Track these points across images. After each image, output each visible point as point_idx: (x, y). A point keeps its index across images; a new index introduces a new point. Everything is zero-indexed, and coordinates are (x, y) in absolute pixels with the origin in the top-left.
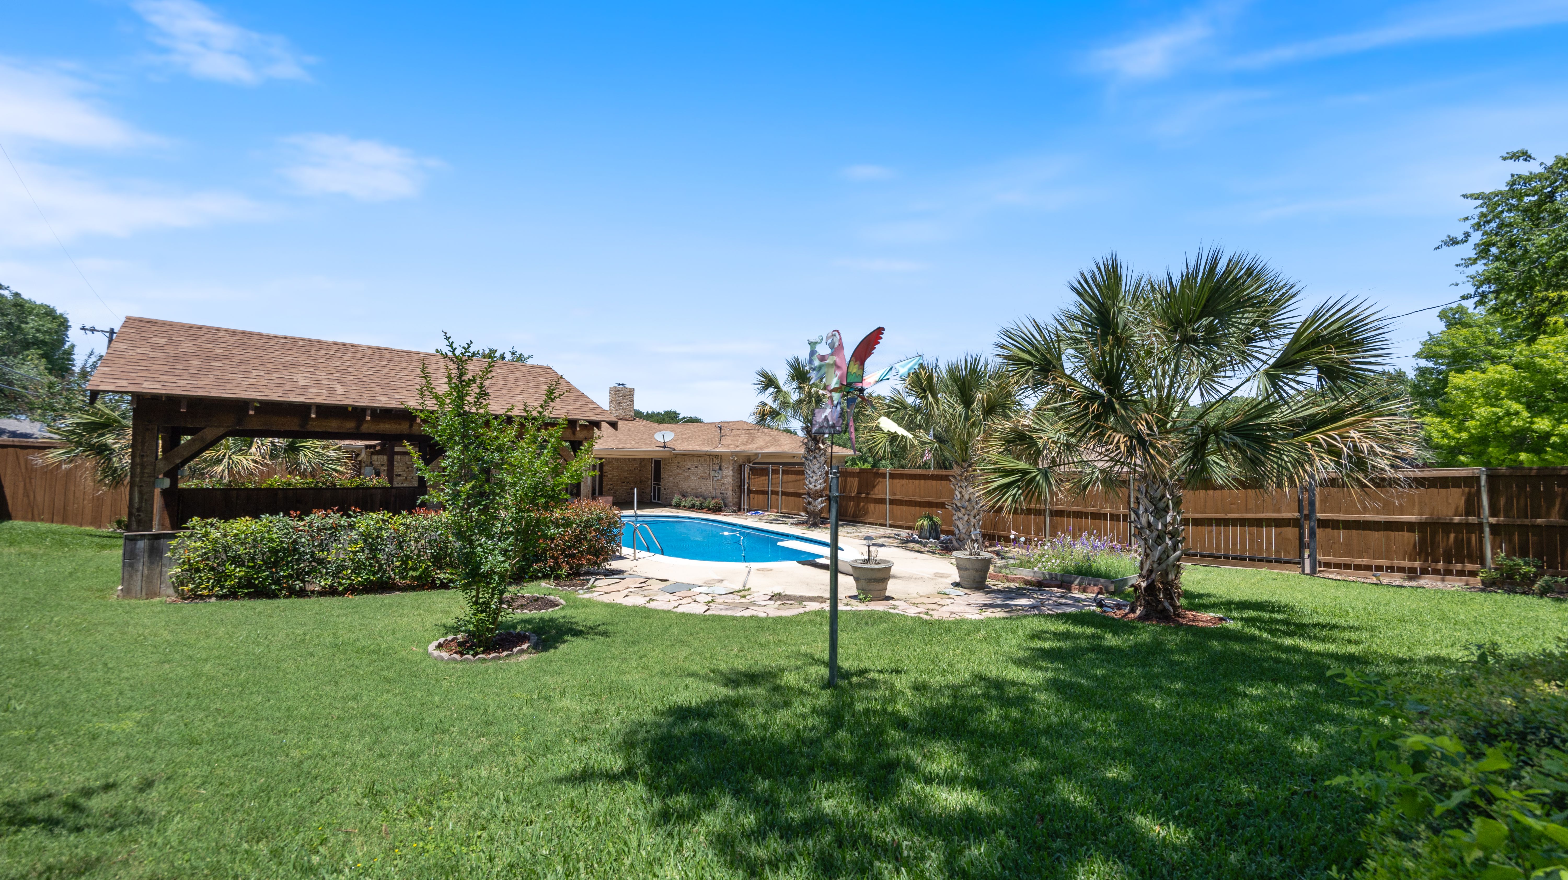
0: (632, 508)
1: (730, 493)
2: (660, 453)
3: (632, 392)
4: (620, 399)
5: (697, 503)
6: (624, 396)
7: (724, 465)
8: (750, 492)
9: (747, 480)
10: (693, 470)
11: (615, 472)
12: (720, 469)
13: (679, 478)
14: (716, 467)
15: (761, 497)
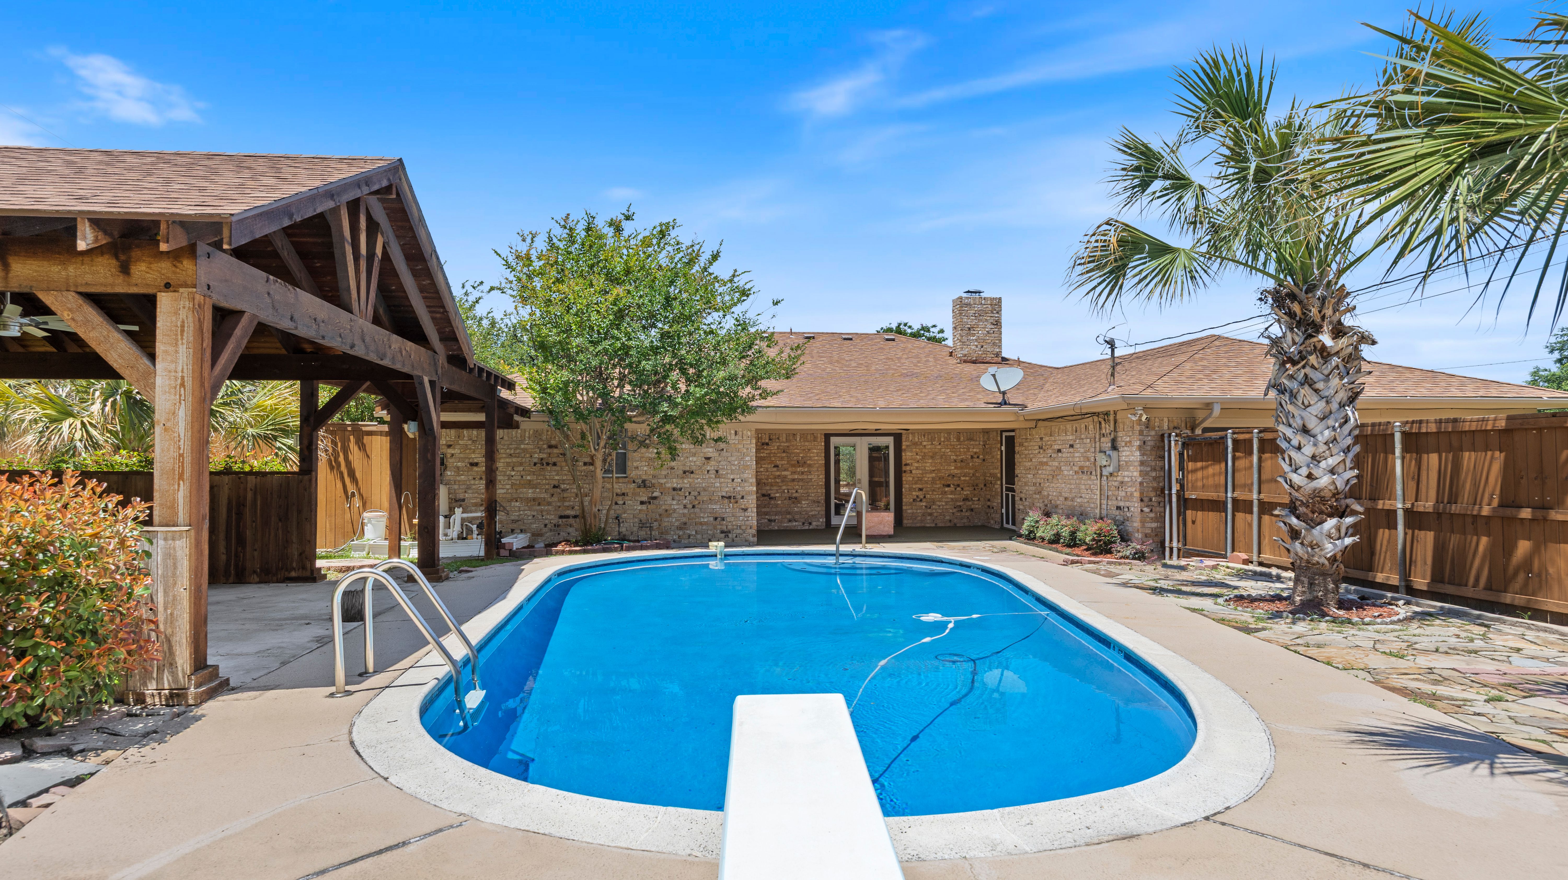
0: (833, 542)
1: (1135, 507)
2: (1003, 419)
3: (996, 304)
4: (971, 321)
5: (1065, 533)
6: (979, 315)
7: (1123, 437)
8: (1185, 503)
9: (1175, 474)
10: (1066, 453)
11: (928, 465)
12: (1114, 448)
13: (1044, 472)
14: (1106, 444)
15: (1212, 517)
